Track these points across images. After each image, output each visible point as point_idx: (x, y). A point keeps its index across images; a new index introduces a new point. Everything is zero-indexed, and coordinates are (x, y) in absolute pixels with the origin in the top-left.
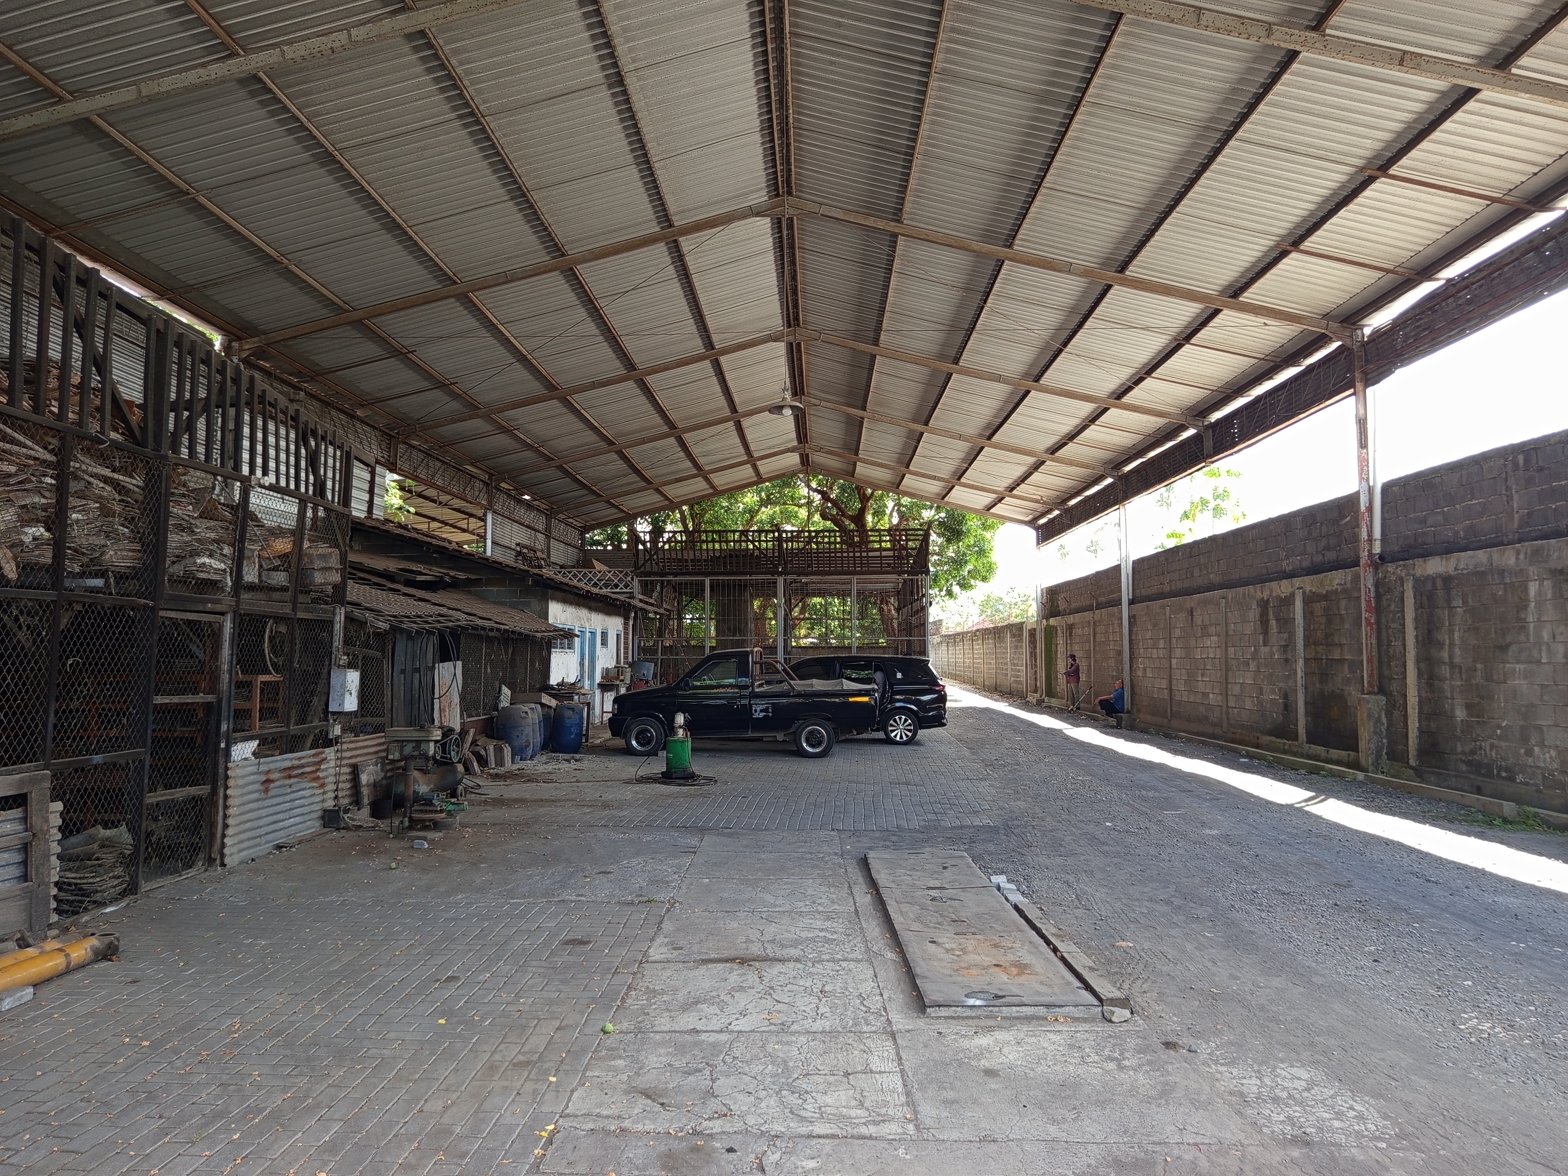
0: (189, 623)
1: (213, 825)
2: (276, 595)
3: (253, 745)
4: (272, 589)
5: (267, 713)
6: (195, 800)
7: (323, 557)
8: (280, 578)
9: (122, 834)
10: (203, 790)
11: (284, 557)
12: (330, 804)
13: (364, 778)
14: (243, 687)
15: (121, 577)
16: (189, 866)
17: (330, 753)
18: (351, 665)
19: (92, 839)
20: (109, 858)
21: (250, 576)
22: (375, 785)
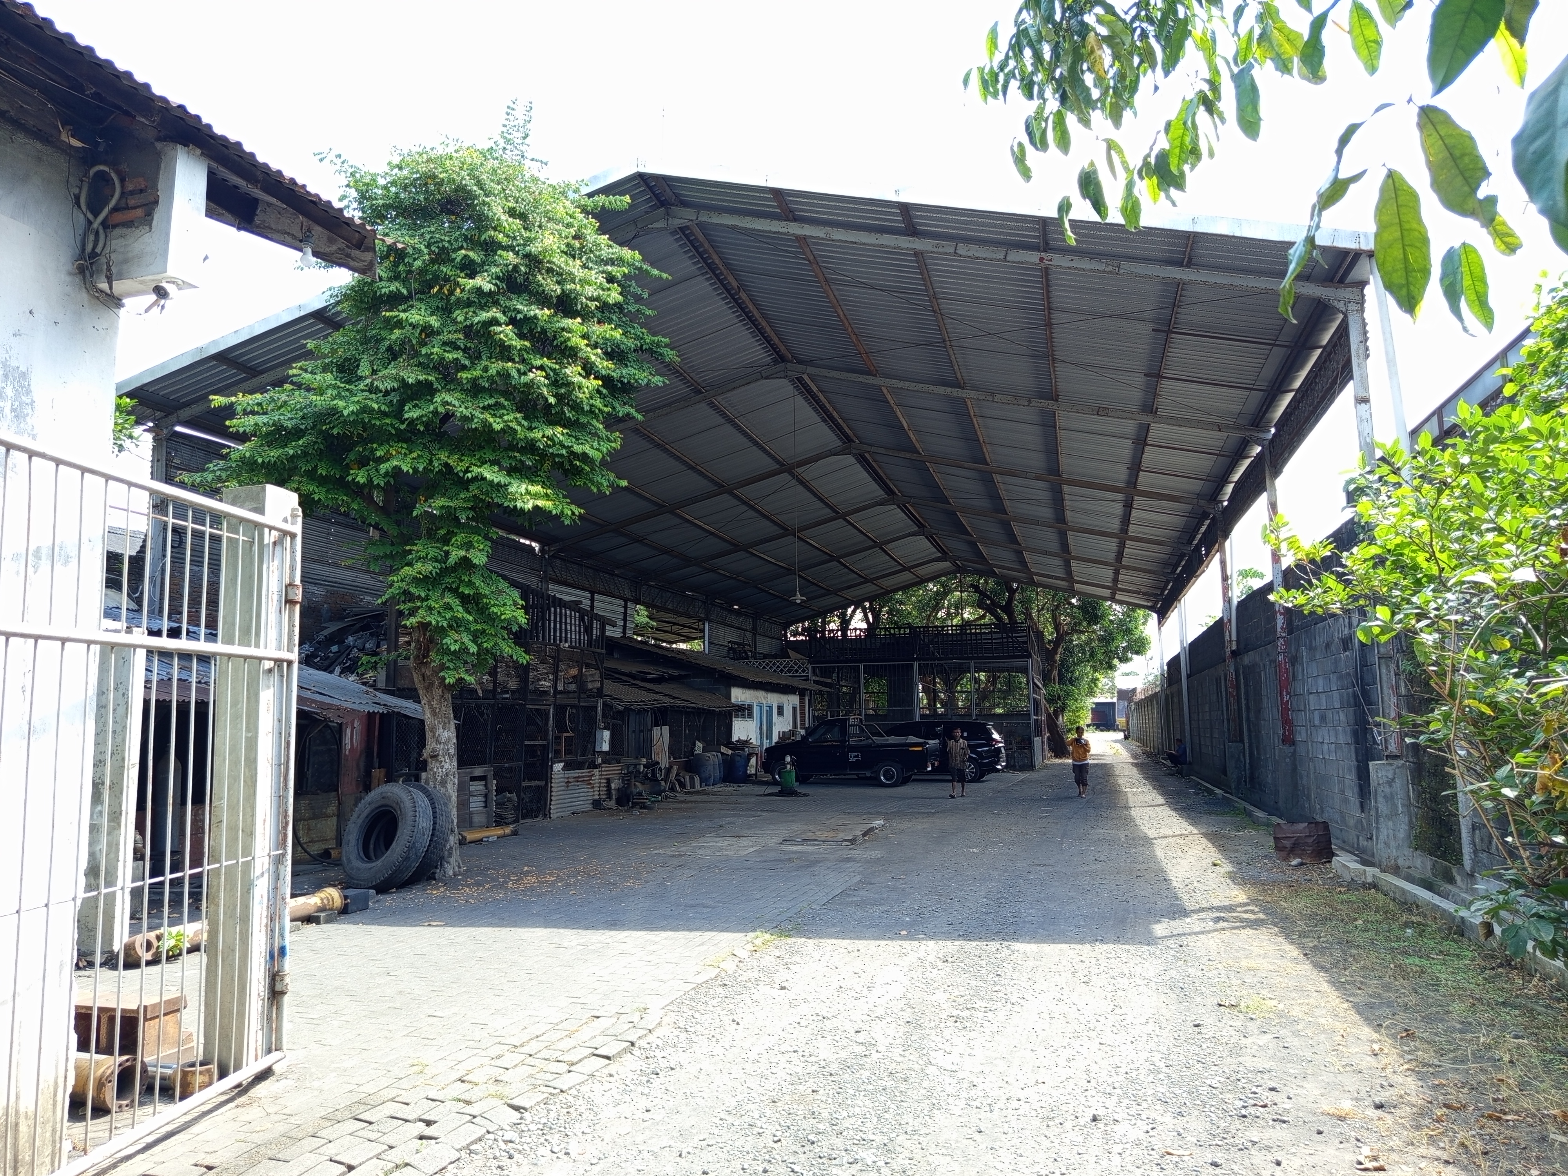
0: (537, 710)
1: (546, 799)
2: (571, 695)
3: (562, 764)
4: (570, 692)
5: (568, 752)
6: (538, 787)
7: (592, 675)
8: (573, 687)
9: (514, 796)
10: (543, 783)
11: (574, 677)
12: (597, 797)
13: (613, 786)
14: (558, 738)
15: (513, 692)
16: (536, 817)
17: (596, 772)
18: (605, 728)
19: (505, 797)
20: (510, 806)
21: (560, 687)
22: (618, 790)
